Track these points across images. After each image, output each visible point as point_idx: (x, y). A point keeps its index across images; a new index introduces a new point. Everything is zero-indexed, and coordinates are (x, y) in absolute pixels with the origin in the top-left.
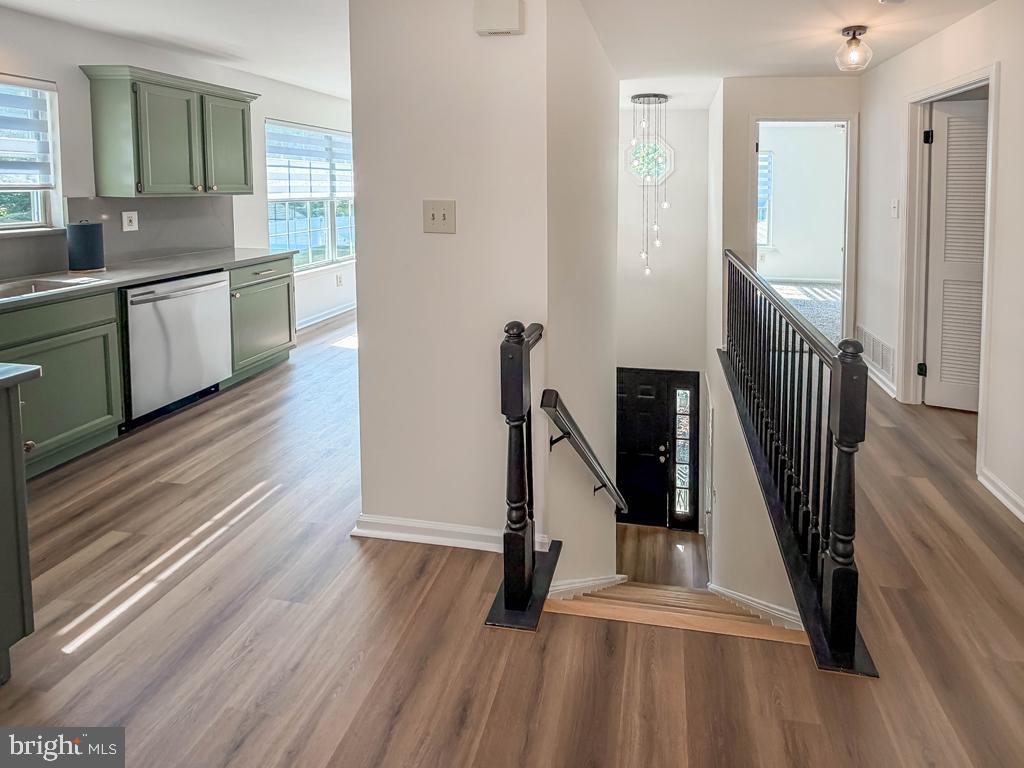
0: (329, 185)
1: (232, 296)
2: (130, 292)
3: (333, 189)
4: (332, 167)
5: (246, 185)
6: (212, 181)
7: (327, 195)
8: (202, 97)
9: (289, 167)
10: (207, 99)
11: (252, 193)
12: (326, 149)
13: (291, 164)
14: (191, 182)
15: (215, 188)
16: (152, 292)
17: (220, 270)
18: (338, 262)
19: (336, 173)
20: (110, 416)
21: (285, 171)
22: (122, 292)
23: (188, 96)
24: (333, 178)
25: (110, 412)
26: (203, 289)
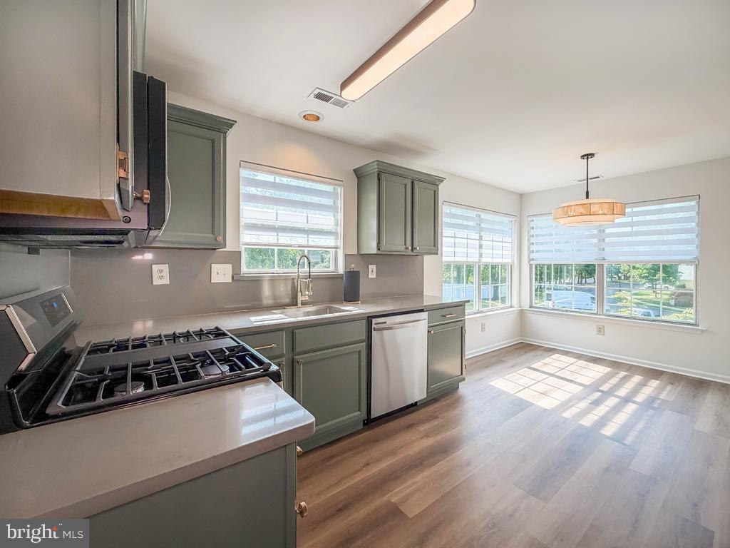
0: (478, 252)
1: (429, 331)
2: (374, 321)
3: (481, 255)
4: (481, 239)
5: (434, 248)
6: (416, 244)
7: (477, 260)
8: (413, 182)
9: (455, 237)
10: (416, 182)
11: (437, 254)
12: (477, 224)
13: (456, 236)
14: (405, 245)
15: (418, 248)
16: (385, 323)
17: (422, 311)
18: (482, 312)
19: (483, 243)
20: (359, 413)
21: (452, 240)
22: (369, 319)
23: (405, 181)
24: (481, 246)
25: (359, 410)
26: (410, 324)
